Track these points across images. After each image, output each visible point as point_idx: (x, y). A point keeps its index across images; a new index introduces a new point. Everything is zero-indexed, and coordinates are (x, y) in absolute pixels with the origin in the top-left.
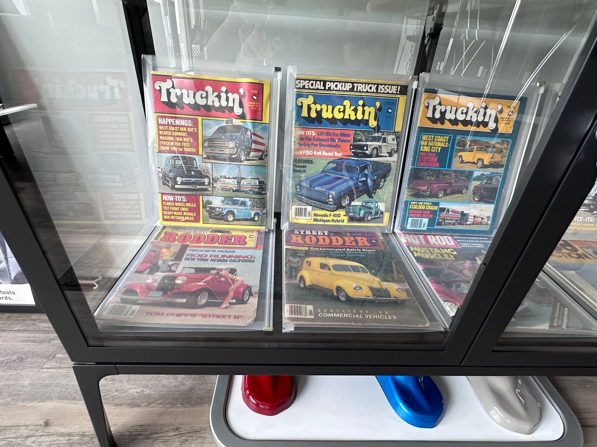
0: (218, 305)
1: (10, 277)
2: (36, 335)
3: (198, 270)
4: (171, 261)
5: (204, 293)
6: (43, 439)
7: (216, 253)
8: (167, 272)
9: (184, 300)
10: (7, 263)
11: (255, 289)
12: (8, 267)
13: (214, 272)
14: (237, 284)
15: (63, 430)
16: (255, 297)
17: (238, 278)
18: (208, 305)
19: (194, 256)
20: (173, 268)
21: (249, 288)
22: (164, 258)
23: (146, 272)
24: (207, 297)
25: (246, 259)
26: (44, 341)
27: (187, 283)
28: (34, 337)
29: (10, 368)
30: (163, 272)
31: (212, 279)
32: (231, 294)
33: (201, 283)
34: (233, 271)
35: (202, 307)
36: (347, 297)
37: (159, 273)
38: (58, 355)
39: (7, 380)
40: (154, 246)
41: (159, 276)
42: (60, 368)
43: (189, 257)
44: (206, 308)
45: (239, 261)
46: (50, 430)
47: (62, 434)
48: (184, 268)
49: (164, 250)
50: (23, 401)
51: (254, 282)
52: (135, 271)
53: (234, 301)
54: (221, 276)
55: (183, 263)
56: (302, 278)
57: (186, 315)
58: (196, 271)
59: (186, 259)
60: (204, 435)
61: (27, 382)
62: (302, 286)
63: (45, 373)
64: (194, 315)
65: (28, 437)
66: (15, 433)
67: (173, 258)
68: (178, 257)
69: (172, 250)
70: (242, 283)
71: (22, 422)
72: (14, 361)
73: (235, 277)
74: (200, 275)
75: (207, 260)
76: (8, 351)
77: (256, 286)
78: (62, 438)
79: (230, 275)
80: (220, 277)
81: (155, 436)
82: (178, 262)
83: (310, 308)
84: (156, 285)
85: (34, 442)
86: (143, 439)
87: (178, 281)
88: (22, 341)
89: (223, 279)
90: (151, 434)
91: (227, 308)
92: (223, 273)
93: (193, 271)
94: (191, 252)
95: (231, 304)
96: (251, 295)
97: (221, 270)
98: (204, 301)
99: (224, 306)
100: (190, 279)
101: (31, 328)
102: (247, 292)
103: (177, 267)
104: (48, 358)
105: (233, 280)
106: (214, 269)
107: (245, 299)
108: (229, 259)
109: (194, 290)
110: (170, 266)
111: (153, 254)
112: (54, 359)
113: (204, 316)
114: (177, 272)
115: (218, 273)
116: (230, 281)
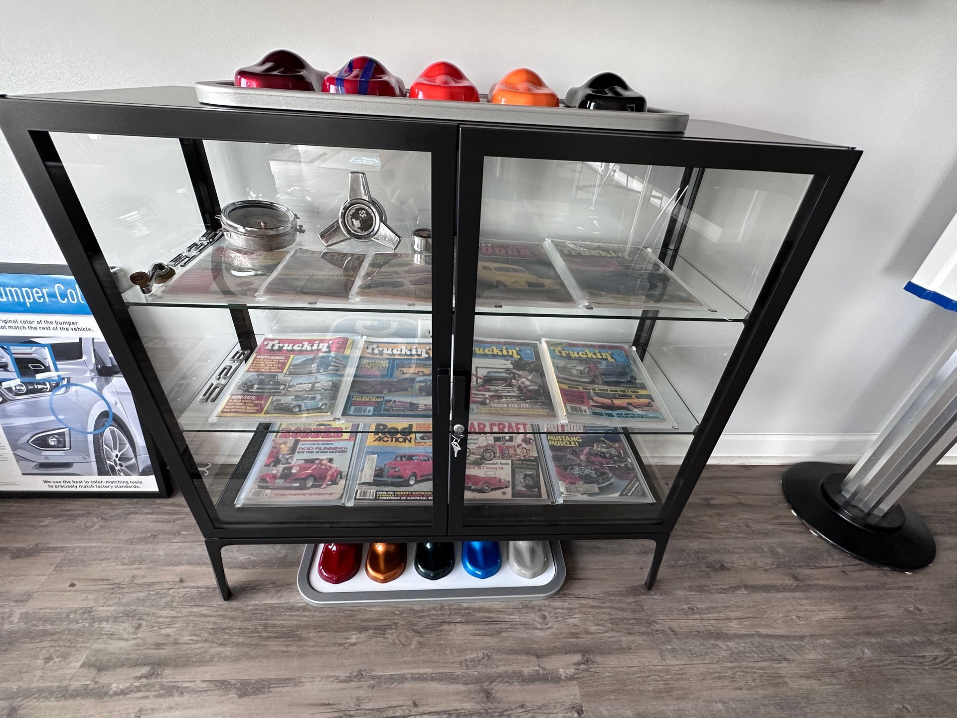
0: (319, 486)
1: (139, 470)
2: (163, 517)
3: (307, 461)
4: (288, 454)
5: (310, 478)
6: (180, 590)
7: (320, 446)
8: (285, 464)
9: (298, 485)
10: (136, 460)
11: (345, 474)
12: (137, 462)
13: (317, 462)
14: (333, 470)
15: (194, 584)
16: (344, 479)
17: (334, 465)
18: (313, 486)
19: (304, 449)
20: (290, 461)
21: (340, 473)
22: (283, 453)
23: (272, 465)
24: (312, 481)
25: (341, 450)
26: (169, 521)
27: (299, 472)
28: (161, 518)
29: (148, 543)
30: (283, 464)
31: (316, 467)
32: (328, 477)
33: (309, 471)
34: (331, 460)
35: (309, 488)
37: (280, 465)
38: (183, 533)
39: (147, 552)
40: (275, 443)
41: (281, 467)
42: (185, 542)
43: (300, 450)
44: (312, 489)
45: (336, 452)
46: (185, 584)
47: (193, 587)
49: (282, 446)
50: (162, 566)
51: (344, 468)
53: (330, 483)
54: (322, 465)
55: (297, 456)
57: (299, 494)
59: (299, 452)
61: (162, 553)
63: (175, 546)
64: (304, 494)
65: (169, 589)
66: (161, 586)
67: (289, 452)
68: (293, 451)
69: (288, 445)
70: (337, 469)
71: (163, 580)
72: (149, 537)
73: (332, 464)
74: (308, 465)
75: (313, 452)
76: (143, 530)
77: (345, 471)
79: (329, 463)
80: (321, 466)
82: (292, 456)
84: (279, 474)
85: (174, 592)
87: (294, 471)
88: (152, 522)
89: (323, 467)
91: (325, 488)
92: (324, 462)
93: (303, 462)
94: (301, 446)
95: (328, 485)
96: (341, 478)
97: (323, 460)
98: (310, 484)
99: (323, 486)
100: (302, 468)
101: (157, 511)
102: (339, 476)
103: (292, 460)
104: (175, 534)
105: (330, 467)
106: (318, 459)
107: (338, 482)
109: (304, 476)
110: (287, 459)
111: (275, 450)
112: (179, 536)
113: (310, 494)
114: (293, 464)
115: (320, 463)
116: (328, 468)
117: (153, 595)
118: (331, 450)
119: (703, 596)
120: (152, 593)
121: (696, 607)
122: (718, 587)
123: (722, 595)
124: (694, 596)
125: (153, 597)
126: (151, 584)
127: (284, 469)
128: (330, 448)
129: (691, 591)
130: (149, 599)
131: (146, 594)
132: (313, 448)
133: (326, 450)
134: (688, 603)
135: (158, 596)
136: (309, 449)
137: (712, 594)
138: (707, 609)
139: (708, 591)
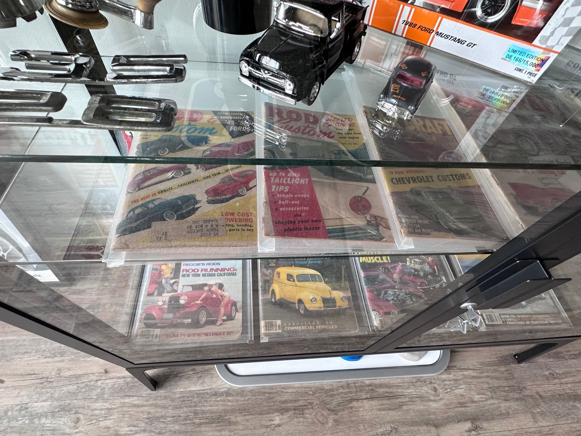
3: (194, 287)
4: (172, 279)
5: (202, 311)
6: (107, 381)
7: (205, 267)
8: (171, 292)
9: (190, 321)
11: (239, 305)
13: (206, 288)
14: (226, 300)
15: (119, 375)
16: (240, 312)
17: (226, 294)
18: (207, 323)
19: (188, 271)
20: (175, 287)
21: (234, 304)
22: (166, 276)
23: (156, 294)
24: (205, 316)
25: (230, 272)
27: (188, 303)
30: (168, 292)
31: (206, 296)
32: (222, 311)
34: (221, 286)
35: (203, 326)
36: (305, 309)
37: (165, 294)
41: (166, 297)
43: (185, 273)
44: (207, 327)
45: (224, 274)
46: (111, 375)
47: (119, 377)
48: (183, 286)
49: (164, 267)
51: (237, 297)
52: (146, 293)
53: (225, 318)
54: (212, 292)
56: (273, 292)
57: (194, 335)
58: (193, 289)
59: (183, 276)
60: (212, 372)
62: (273, 300)
64: (199, 335)
65: (97, 381)
66: (87, 379)
67: (172, 276)
69: (170, 266)
70: (229, 298)
71: (89, 371)
73: (223, 293)
74: (197, 292)
75: (199, 275)
77: (239, 302)
78: (120, 380)
79: (220, 291)
80: (212, 294)
81: (180, 375)
82: (177, 280)
83: (279, 322)
84: (166, 307)
85: (102, 384)
86: (173, 377)
87: (182, 302)
89: (214, 296)
90: (178, 374)
91: (221, 324)
92: (214, 288)
93: (190, 289)
94: (185, 267)
95: (224, 321)
96: (237, 311)
97: (211, 286)
98: (204, 320)
99: (219, 323)
100: (191, 298)
102: (234, 308)
103: (178, 286)
105: (222, 296)
106: (206, 285)
107: (233, 315)
108: (216, 273)
109: (194, 309)
110: (172, 285)
111: (156, 273)
113: (206, 334)
114: (179, 292)
115: (210, 290)
116: (220, 297)
117: (82, 388)
118: (219, 272)
119: (560, 362)
120: (82, 385)
121: (556, 373)
122: (570, 353)
123: (574, 360)
124: (553, 363)
125: (84, 390)
126: (78, 377)
127: (171, 298)
128: (217, 270)
129: (550, 358)
130: (80, 392)
131: (75, 387)
132: (198, 271)
133: (214, 272)
134: (549, 369)
135: (87, 388)
136: (193, 271)
137: (566, 360)
138: (563, 374)
139: (563, 357)
